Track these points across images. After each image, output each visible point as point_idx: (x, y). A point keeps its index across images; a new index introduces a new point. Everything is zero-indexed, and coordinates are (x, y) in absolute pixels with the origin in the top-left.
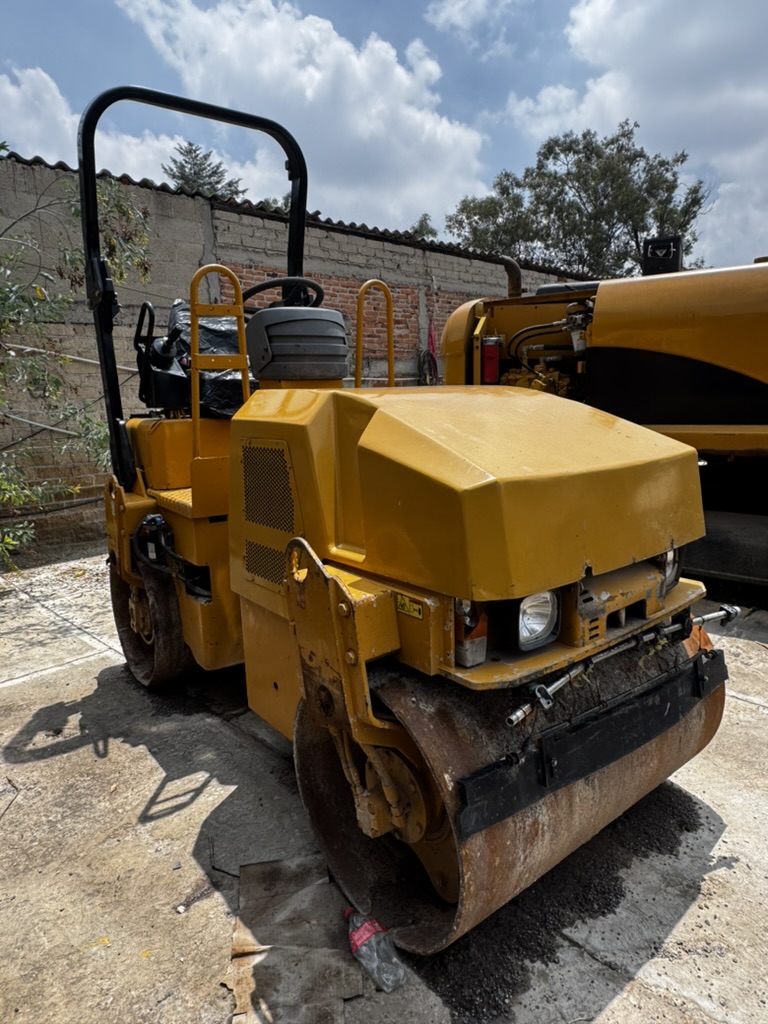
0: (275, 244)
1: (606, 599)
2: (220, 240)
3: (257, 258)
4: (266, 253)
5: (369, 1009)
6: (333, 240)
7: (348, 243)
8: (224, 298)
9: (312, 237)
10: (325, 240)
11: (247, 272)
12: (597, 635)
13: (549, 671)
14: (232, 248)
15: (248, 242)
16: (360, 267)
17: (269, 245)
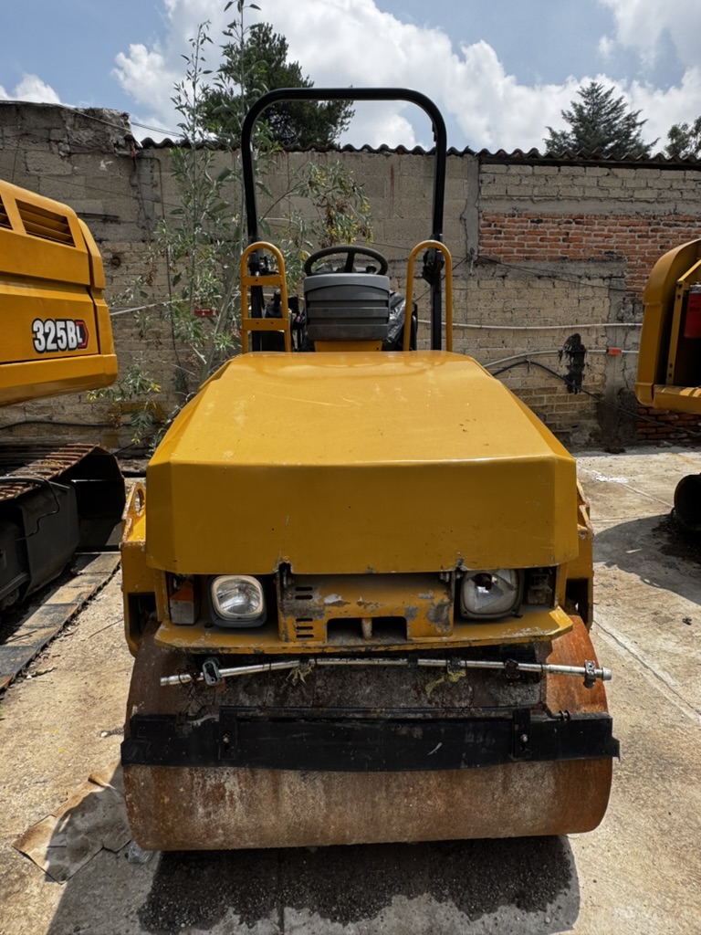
0: (543, 190)
1: (329, 603)
2: (484, 192)
3: (521, 206)
4: (532, 200)
5: (109, 864)
6: (617, 176)
7: (634, 178)
8: (481, 248)
9: (589, 177)
10: (605, 179)
11: (509, 221)
12: (312, 636)
13: (226, 652)
14: (496, 199)
15: (513, 191)
16: (648, 202)
17: (536, 192)
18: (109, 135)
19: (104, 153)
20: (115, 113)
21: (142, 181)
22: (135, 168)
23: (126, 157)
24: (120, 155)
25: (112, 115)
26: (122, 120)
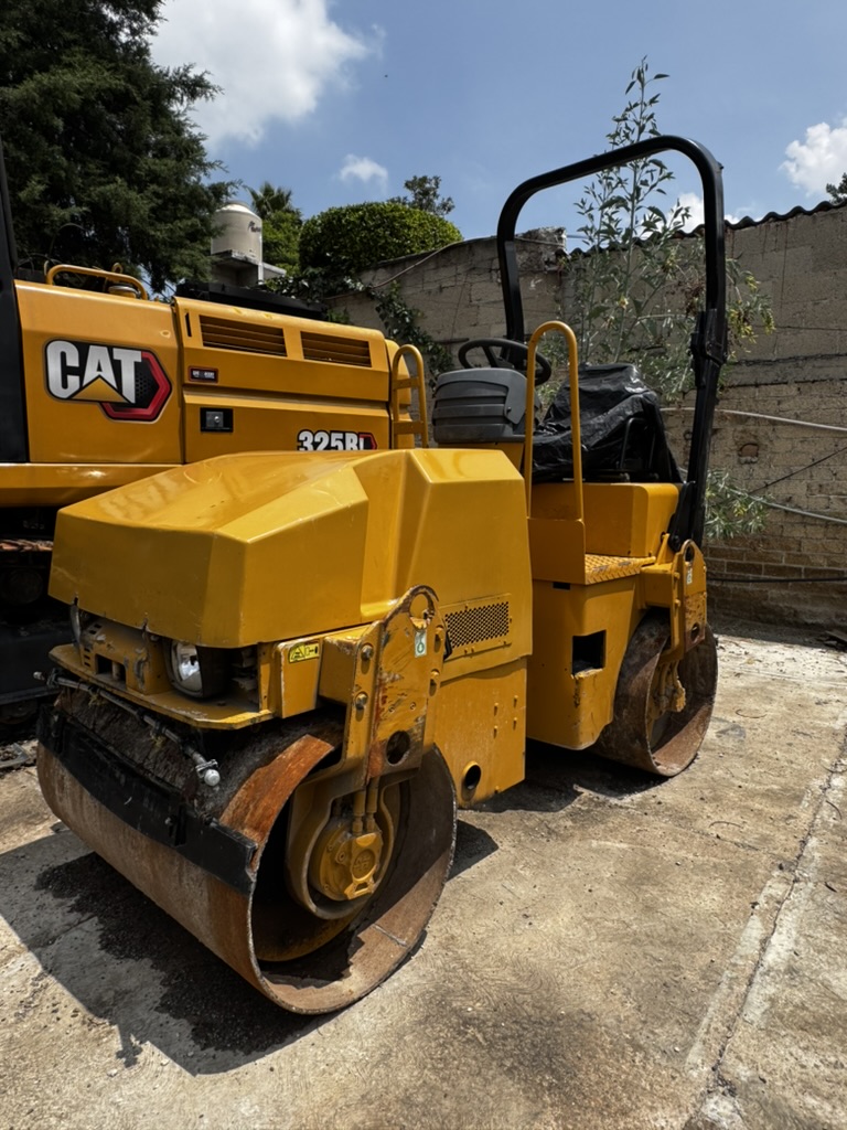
1: (99, 640)
12: (91, 667)
18: (541, 253)
19: (535, 273)
20: (550, 230)
21: (567, 294)
22: (560, 283)
23: (556, 272)
24: (550, 272)
25: (547, 233)
26: (556, 236)
